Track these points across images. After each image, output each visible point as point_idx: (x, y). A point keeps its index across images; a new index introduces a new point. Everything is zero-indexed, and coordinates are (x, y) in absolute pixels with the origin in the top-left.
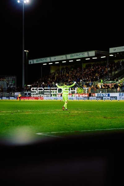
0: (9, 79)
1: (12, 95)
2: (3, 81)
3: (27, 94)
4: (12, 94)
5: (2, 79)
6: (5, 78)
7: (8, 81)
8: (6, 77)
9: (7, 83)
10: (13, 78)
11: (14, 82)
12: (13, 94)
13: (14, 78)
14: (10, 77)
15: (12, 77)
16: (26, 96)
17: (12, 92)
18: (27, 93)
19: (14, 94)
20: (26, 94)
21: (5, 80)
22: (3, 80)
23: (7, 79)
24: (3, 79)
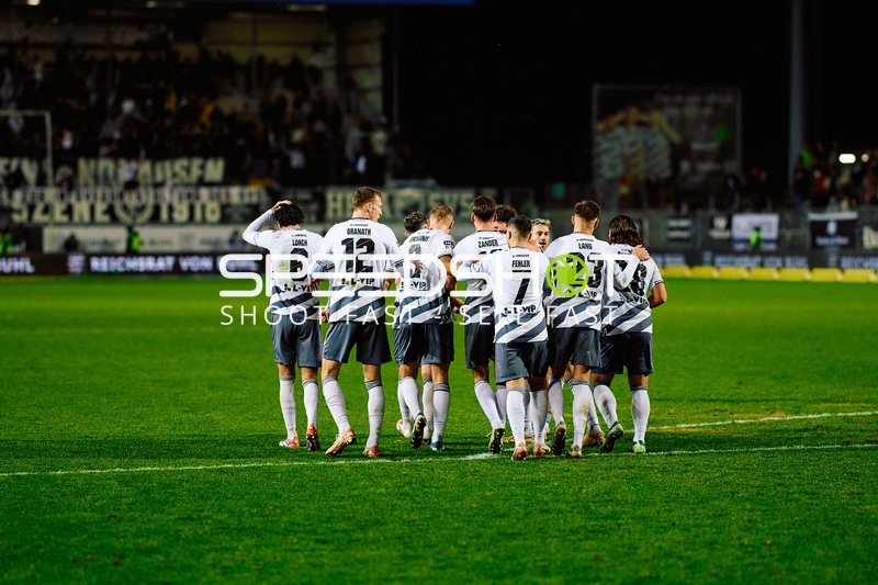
0: (691, 111)
1: (715, 234)
2: (641, 124)
3: (832, 228)
4: (712, 226)
5: (634, 114)
6: (660, 107)
7: (681, 124)
8: (665, 99)
9: (672, 145)
10: (717, 106)
11: (721, 133)
12: (721, 222)
13: (727, 100)
14: (694, 99)
15: (712, 99)
16: (821, 241)
17: (712, 212)
18: (825, 224)
19: (729, 226)
20: (819, 229)
21: (658, 118)
22: (645, 118)
23: (674, 112)
24: (643, 109)
